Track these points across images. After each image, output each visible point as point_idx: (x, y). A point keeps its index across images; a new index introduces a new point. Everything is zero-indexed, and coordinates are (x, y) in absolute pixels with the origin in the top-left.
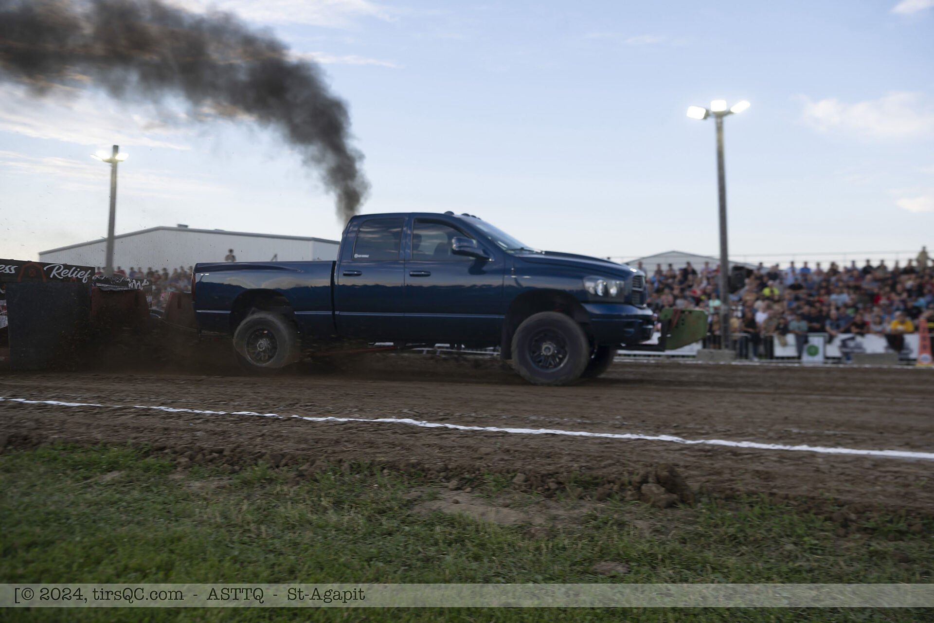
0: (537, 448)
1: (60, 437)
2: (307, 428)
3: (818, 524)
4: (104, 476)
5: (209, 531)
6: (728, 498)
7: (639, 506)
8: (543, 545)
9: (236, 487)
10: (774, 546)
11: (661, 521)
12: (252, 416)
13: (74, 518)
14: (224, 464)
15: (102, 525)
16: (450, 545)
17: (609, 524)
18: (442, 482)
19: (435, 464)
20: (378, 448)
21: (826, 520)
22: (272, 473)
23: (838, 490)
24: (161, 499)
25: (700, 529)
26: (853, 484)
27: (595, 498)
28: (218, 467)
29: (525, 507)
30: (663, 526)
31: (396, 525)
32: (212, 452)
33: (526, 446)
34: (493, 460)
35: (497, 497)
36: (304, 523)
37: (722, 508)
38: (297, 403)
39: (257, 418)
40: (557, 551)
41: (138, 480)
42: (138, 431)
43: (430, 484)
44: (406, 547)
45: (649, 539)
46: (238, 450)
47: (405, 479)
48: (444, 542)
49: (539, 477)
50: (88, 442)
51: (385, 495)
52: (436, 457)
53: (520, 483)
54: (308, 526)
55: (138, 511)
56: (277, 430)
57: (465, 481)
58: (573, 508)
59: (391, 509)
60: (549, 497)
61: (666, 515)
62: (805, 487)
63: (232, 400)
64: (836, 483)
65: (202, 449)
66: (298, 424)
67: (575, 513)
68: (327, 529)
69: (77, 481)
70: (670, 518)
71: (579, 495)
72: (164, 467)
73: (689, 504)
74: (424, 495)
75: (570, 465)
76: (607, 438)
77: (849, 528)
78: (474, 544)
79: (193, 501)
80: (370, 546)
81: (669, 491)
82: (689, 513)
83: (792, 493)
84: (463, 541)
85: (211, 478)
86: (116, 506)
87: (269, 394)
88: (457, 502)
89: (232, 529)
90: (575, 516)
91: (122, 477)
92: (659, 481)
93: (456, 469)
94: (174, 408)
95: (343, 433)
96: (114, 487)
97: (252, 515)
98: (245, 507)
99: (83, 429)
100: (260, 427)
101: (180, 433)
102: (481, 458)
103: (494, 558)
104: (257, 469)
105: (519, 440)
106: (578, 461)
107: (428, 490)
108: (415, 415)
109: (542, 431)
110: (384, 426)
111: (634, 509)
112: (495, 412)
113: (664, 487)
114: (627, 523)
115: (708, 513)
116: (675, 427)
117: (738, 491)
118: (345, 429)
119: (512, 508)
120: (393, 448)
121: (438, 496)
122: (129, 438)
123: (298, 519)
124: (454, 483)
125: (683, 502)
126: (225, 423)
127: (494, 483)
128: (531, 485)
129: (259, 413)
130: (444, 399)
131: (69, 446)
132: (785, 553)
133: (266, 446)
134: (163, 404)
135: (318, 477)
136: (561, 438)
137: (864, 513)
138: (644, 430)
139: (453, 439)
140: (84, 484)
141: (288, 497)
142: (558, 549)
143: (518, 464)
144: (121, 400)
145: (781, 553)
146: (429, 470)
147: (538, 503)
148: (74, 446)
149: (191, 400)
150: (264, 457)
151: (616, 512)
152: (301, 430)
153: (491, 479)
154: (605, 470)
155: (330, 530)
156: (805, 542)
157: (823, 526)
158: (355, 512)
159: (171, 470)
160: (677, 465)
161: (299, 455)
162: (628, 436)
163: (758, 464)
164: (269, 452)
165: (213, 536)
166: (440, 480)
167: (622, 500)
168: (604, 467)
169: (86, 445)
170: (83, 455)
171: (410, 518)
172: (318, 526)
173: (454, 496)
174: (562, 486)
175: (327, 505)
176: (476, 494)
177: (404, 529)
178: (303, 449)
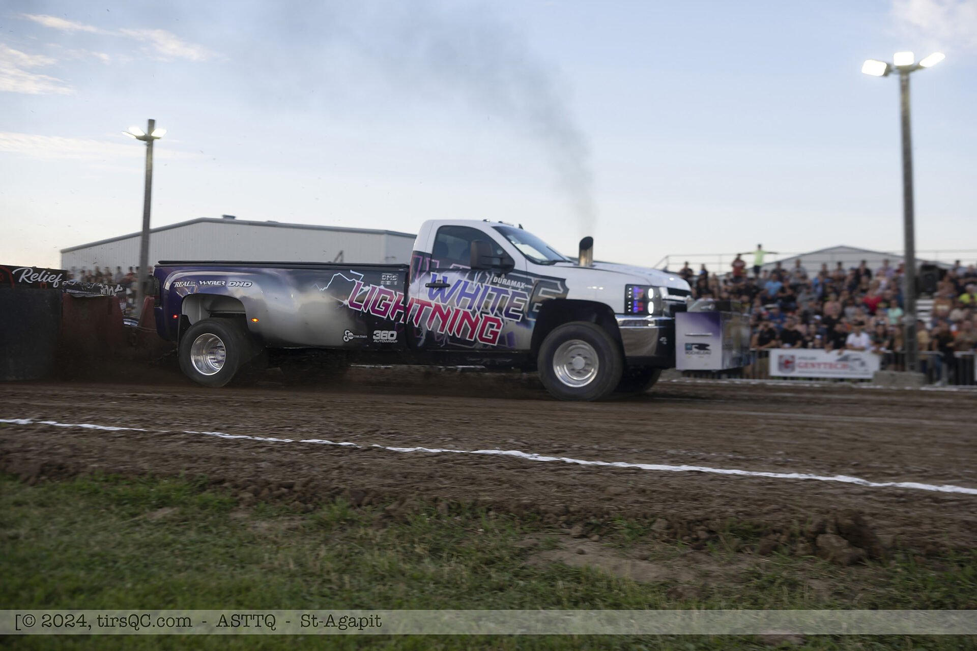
0: (680, 489)
1: (101, 467)
2: (392, 460)
4: (154, 513)
6: (930, 555)
7: (815, 562)
8: (693, 607)
9: (311, 529)
11: (843, 581)
12: (325, 445)
13: (121, 561)
14: (295, 501)
15: (155, 569)
16: (576, 604)
17: (776, 584)
18: (563, 527)
19: (553, 505)
20: (481, 485)
24: (221, 542)
25: (895, 592)
27: (757, 551)
28: (287, 504)
29: (669, 560)
30: (846, 588)
31: (507, 578)
32: (280, 486)
33: (666, 485)
34: (626, 502)
35: (632, 547)
36: (395, 574)
37: (922, 567)
38: (377, 431)
39: (331, 447)
41: (194, 518)
42: (191, 461)
43: (547, 530)
44: (522, 605)
45: (828, 603)
46: (311, 485)
47: (517, 524)
48: (569, 601)
49: (685, 523)
50: (134, 472)
52: (553, 497)
53: (659, 530)
54: (401, 578)
55: (196, 555)
56: (357, 461)
57: (592, 527)
58: (730, 563)
59: (501, 559)
60: (699, 548)
61: (850, 574)
63: (299, 425)
65: (268, 483)
66: (381, 455)
67: (733, 569)
68: (424, 581)
69: (123, 518)
70: (854, 578)
71: (737, 547)
72: (224, 504)
73: (880, 562)
74: (540, 543)
75: (723, 510)
76: (767, 478)
78: (608, 604)
79: (261, 545)
80: (477, 603)
81: (853, 544)
82: (880, 572)
84: (593, 600)
85: (280, 518)
86: (170, 549)
87: (342, 419)
88: (582, 552)
89: (308, 579)
90: (732, 572)
91: (175, 515)
92: (840, 531)
93: (579, 512)
94: (231, 435)
95: (436, 466)
96: (166, 527)
97: (332, 562)
98: (323, 553)
99: (126, 458)
100: (336, 458)
101: (241, 463)
102: (610, 499)
104: (335, 507)
105: (656, 478)
106: (733, 505)
107: (545, 537)
108: (522, 446)
109: (685, 468)
110: (486, 459)
111: (808, 565)
112: (623, 444)
113: (845, 538)
114: (800, 583)
115: (905, 573)
116: (855, 465)
117: (943, 546)
118: (439, 462)
119: (651, 562)
120: (500, 485)
121: (559, 544)
122: (181, 469)
123: (388, 568)
124: (577, 529)
125: (871, 558)
126: (293, 453)
127: (627, 530)
128: (675, 534)
129: (333, 441)
130: (557, 428)
131: (111, 477)
133: (345, 481)
134: (217, 430)
135: (410, 519)
136: (710, 477)
138: (815, 468)
139: (573, 475)
140: (132, 522)
143: (658, 508)
144: (167, 425)
146: (546, 512)
147: (684, 556)
148: (115, 477)
149: (250, 425)
151: (785, 569)
152: (386, 461)
153: (625, 525)
154: (768, 517)
155: (428, 583)
158: (456, 562)
159: (232, 508)
160: (862, 513)
162: (794, 475)
163: (968, 513)
164: (348, 488)
165: (288, 586)
166: (560, 525)
167: (792, 554)
168: (766, 514)
169: (131, 477)
170: (128, 487)
171: (524, 570)
172: (413, 578)
173: (579, 545)
174: (714, 536)
175: (422, 553)
176: (606, 544)
177: (518, 584)
178: (390, 485)
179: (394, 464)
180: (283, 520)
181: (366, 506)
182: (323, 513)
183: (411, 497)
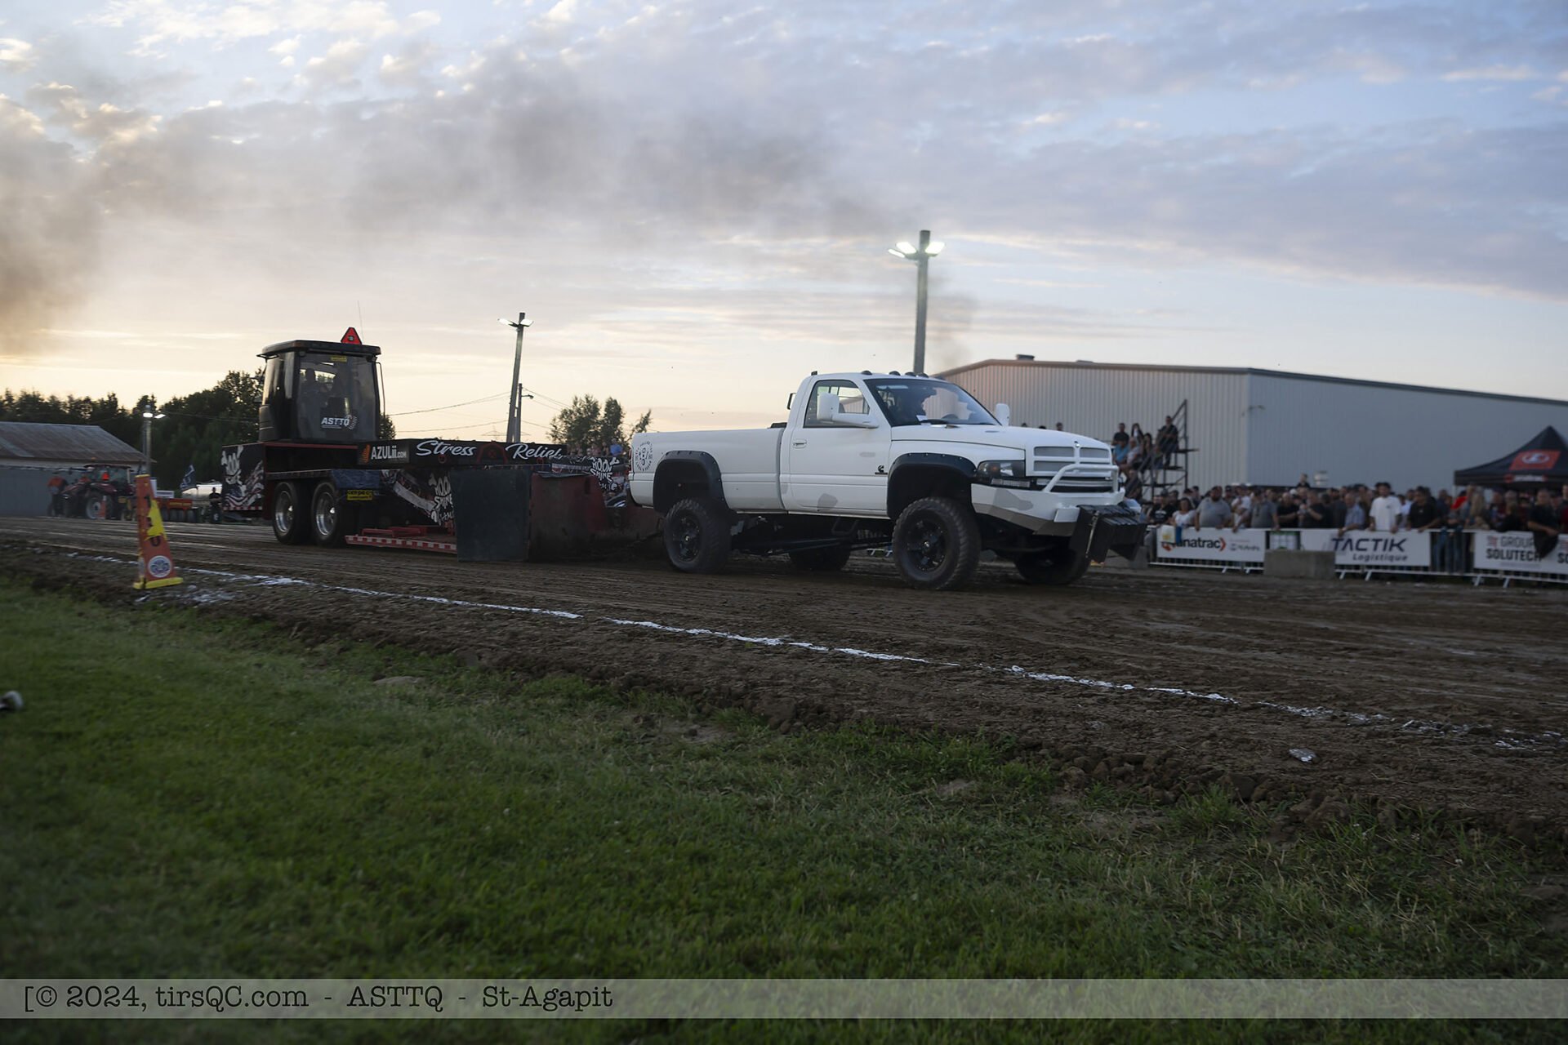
1: (871, 713)
4: (946, 787)
5: (1135, 913)
9: (1173, 832)
12: (1185, 697)
13: (902, 857)
14: (1146, 784)
20: (1450, 781)
22: (1237, 812)
24: (1040, 839)
28: (1135, 789)
32: (1121, 761)
36: (1316, 922)
39: (1195, 702)
41: (1000, 801)
42: (991, 711)
46: (1170, 762)
47: (1523, 855)
50: (915, 724)
51: (1482, 884)
54: (1327, 930)
59: (1499, 915)
65: (1105, 754)
72: (1041, 781)
79: (1098, 850)
85: (1126, 809)
86: (968, 844)
89: (1175, 915)
91: (972, 792)
94: (1046, 674)
96: (962, 809)
97: (1211, 891)
99: (904, 702)
100: (1205, 720)
101: (1062, 720)
104: (1208, 800)
120: (1485, 784)
122: (979, 722)
123: (1303, 910)
126: (1137, 707)
129: (1196, 692)
131: (885, 729)
133: (1221, 759)
135: (1332, 830)
140: (914, 797)
141: (1275, 863)
148: (892, 729)
150: (1220, 780)
159: (1053, 788)
161: (1287, 782)
169: (912, 730)
170: (908, 746)
178: (1293, 771)
179: (1297, 735)
180: (1129, 814)
181: (1257, 802)
182: (1192, 808)
183: (1331, 795)
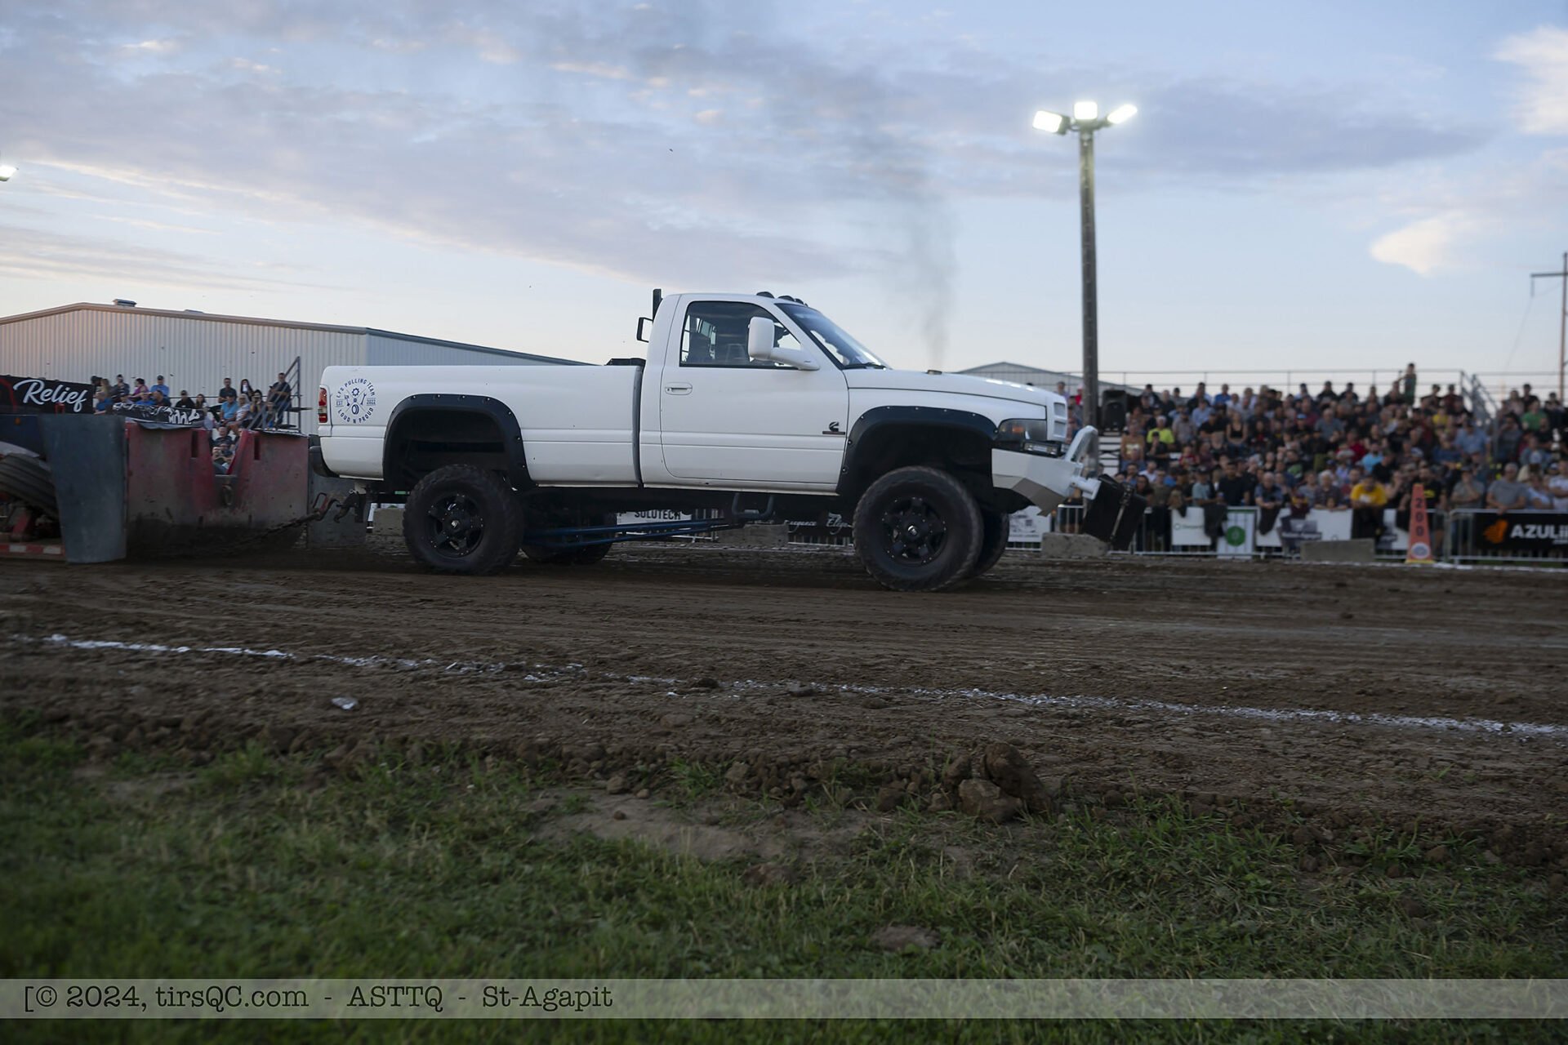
2: (340, 678)
3: (1269, 849)
5: (146, 879)
6: (1111, 804)
7: (955, 820)
8: (781, 897)
9: (204, 792)
10: (1192, 890)
11: (993, 846)
12: (240, 655)
14: (181, 747)
16: (608, 898)
17: (901, 855)
18: (594, 778)
19: (583, 745)
20: (476, 715)
21: (1282, 841)
22: (272, 765)
23: (1301, 787)
24: (53, 817)
25: (1064, 861)
26: (1324, 775)
27: (874, 806)
28: (168, 753)
29: (749, 823)
30: (997, 857)
31: (506, 862)
32: (158, 724)
33: (751, 710)
34: (691, 738)
35: (696, 806)
36: (332, 860)
37: (1101, 822)
39: (250, 660)
40: (807, 909)
43: (570, 784)
44: (525, 904)
45: (971, 879)
46: (209, 721)
47: (526, 775)
48: (597, 895)
49: (774, 768)
51: (487, 805)
52: (583, 733)
53: (737, 779)
54: (339, 866)
56: (286, 681)
58: (836, 825)
59: (497, 831)
60: (792, 805)
61: (1002, 835)
62: (1244, 782)
64: (1297, 774)
65: (139, 720)
66: (324, 668)
67: (840, 835)
68: (377, 871)
70: (1009, 842)
71: (846, 801)
72: (65, 755)
73: (1043, 816)
74: (560, 804)
75: (829, 746)
77: (1322, 855)
78: (654, 897)
79: (118, 820)
80: (456, 903)
81: (1008, 792)
82: (1044, 832)
83: (1222, 794)
84: (633, 891)
85: (155, 776)
88: (622, 817)
89: (190, 874)
90: (839, 840)
92: (989, 775)
93: (621, 754)
94: (90, 641)
95: (410, 687)
97: (231, 846)
98: (218, 831)
100: (255, 677)
101: (99, 688)
102: (668, 734)
103: (691, 923)
104: (243, 756)
106: (844, 738)
107: (568, 794)
111: (945, 825)
113: (998, 785)
114: (934, 852)
115: (1078, 831)
117: (1130, 790)
119: (724, 827)
120: (504, 715)
121: (588, 805)
123: (320, 852)
124: (616, 781)
125: (1031, 812)
126: (188, 670)
127: (687, 781)
128: (759, 784)
129: (253, 650)
132: (1212, 902)
133: (264, 713)
135: (360, 772)
137: (1347, 827)
139: (616, 697)
141: (302, 810)
142: (809, 904)
143: (735, 745)
145: (1207, 904)
146: (570, 756)
147: (771, 817)
150: (259, 734)
151: (914, 832)
153: (687, 770)
154: (892, 755)
155: (382, 875)
156: (1248, 882)
157: (1279, 854)
158: (429, 839)
159: (76, 761)
160: (1021, 745)
161: (325, 730)
163: (1161, 740)
164: (268, 724)
165: (154, 889)
166: (591, 775)
167: (923, 809)
168: (891, 749)
171: (533, 848)
172: (359, 867)
173: (616, 806)
174: (815, 785)
175: (376, 826)
176: (659, 802)
177: (522, 870)
178: (334, 720)
179: (345, 684)
180: (159, 778)
181: (296, 752)
182: (226, 766)
183: (365, 739)
